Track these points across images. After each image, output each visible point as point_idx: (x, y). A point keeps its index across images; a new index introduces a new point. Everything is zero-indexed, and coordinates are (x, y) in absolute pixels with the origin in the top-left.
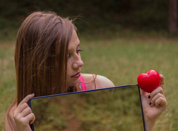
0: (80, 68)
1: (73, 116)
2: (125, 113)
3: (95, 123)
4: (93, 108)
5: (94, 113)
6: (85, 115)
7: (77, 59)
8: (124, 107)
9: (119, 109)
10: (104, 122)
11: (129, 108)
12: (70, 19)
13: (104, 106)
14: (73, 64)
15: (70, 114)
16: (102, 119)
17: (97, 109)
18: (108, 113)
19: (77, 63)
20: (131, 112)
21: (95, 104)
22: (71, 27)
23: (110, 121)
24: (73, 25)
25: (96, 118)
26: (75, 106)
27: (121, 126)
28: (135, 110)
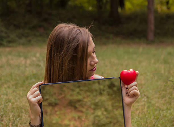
0: (96, 64)
1: (63, 95)
2: (101, 94)
3: (79, 101)
4: (77, 90)
5: (78, 93)
6: (71, 95)
7: (93, 58)
8: (100, 89)
9: (96, 90)
10: (85, 100)
11: (104, 90)
12: (87, 28)
13: (86, 88)
14: (91, 62)
15: (61, 94)
16: (84, 98)
17: (81, 90)
18: (88, 94)
19: (93, 61)
20: (105, 93)
21: (79, 87)
22: (88, 35)
23: (89, 99)
24: (89, 33)
25: (80, 97)
26: (64, 89)
27: (98, 103)
28: (108, 92)
